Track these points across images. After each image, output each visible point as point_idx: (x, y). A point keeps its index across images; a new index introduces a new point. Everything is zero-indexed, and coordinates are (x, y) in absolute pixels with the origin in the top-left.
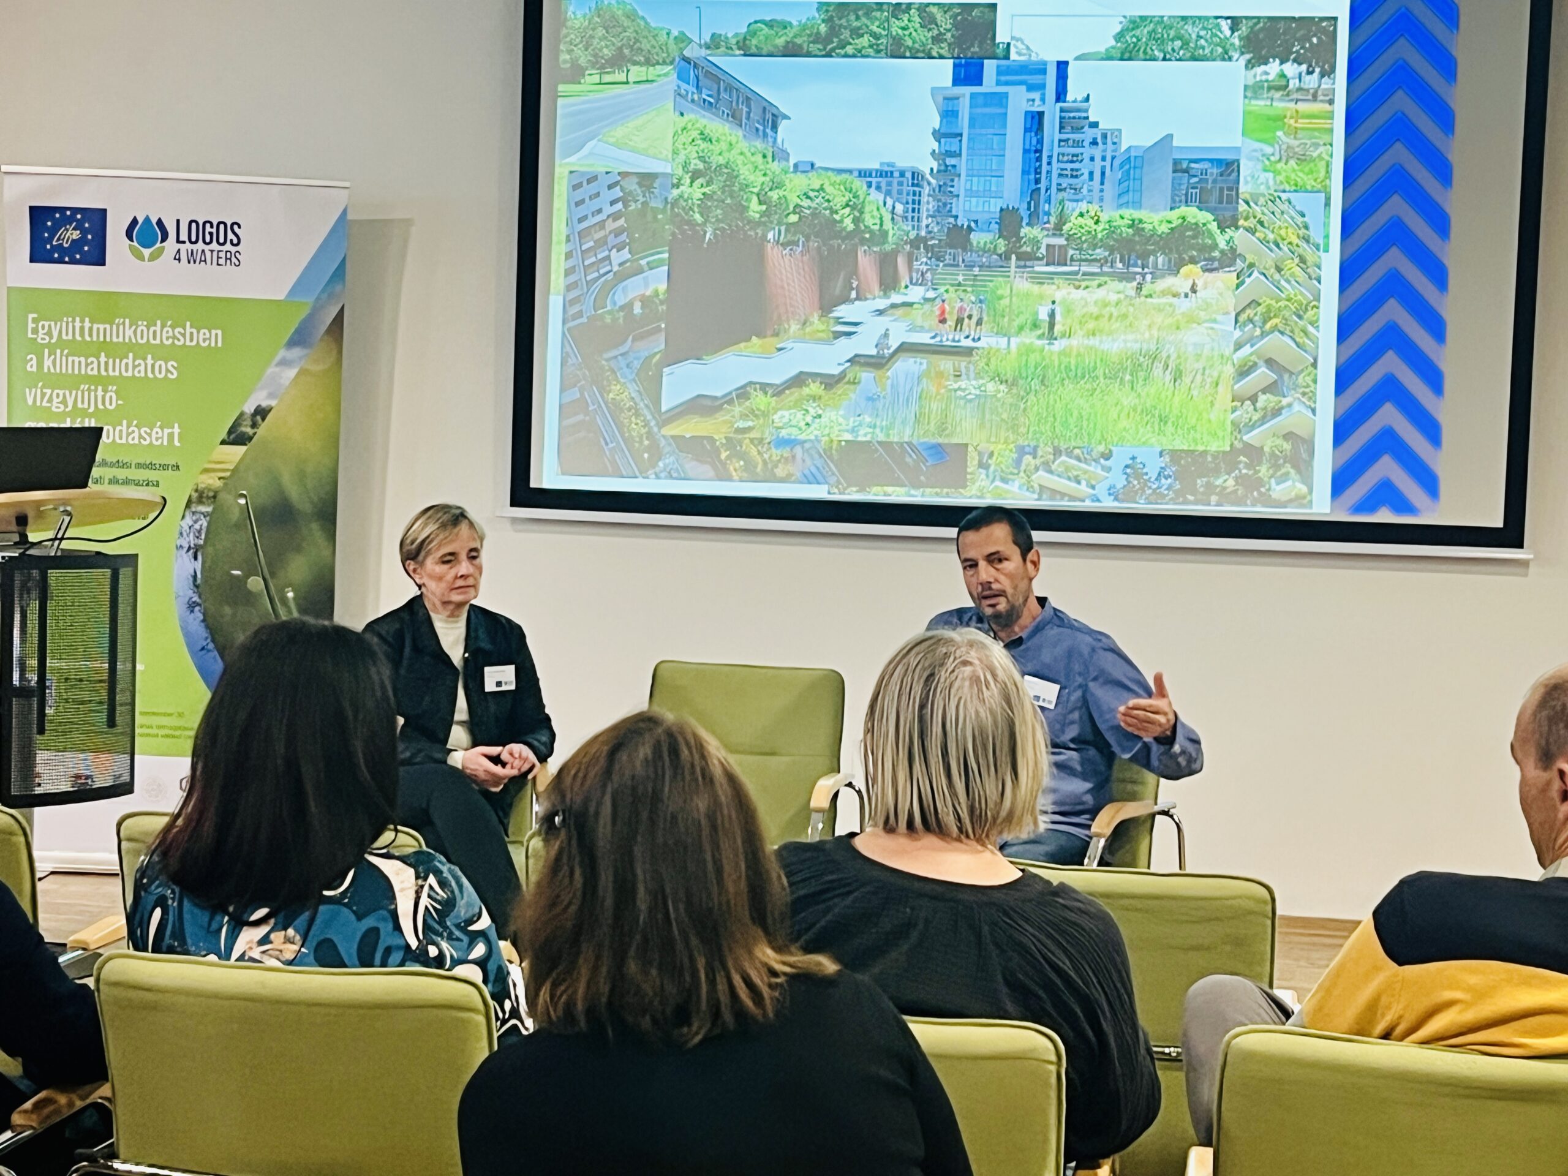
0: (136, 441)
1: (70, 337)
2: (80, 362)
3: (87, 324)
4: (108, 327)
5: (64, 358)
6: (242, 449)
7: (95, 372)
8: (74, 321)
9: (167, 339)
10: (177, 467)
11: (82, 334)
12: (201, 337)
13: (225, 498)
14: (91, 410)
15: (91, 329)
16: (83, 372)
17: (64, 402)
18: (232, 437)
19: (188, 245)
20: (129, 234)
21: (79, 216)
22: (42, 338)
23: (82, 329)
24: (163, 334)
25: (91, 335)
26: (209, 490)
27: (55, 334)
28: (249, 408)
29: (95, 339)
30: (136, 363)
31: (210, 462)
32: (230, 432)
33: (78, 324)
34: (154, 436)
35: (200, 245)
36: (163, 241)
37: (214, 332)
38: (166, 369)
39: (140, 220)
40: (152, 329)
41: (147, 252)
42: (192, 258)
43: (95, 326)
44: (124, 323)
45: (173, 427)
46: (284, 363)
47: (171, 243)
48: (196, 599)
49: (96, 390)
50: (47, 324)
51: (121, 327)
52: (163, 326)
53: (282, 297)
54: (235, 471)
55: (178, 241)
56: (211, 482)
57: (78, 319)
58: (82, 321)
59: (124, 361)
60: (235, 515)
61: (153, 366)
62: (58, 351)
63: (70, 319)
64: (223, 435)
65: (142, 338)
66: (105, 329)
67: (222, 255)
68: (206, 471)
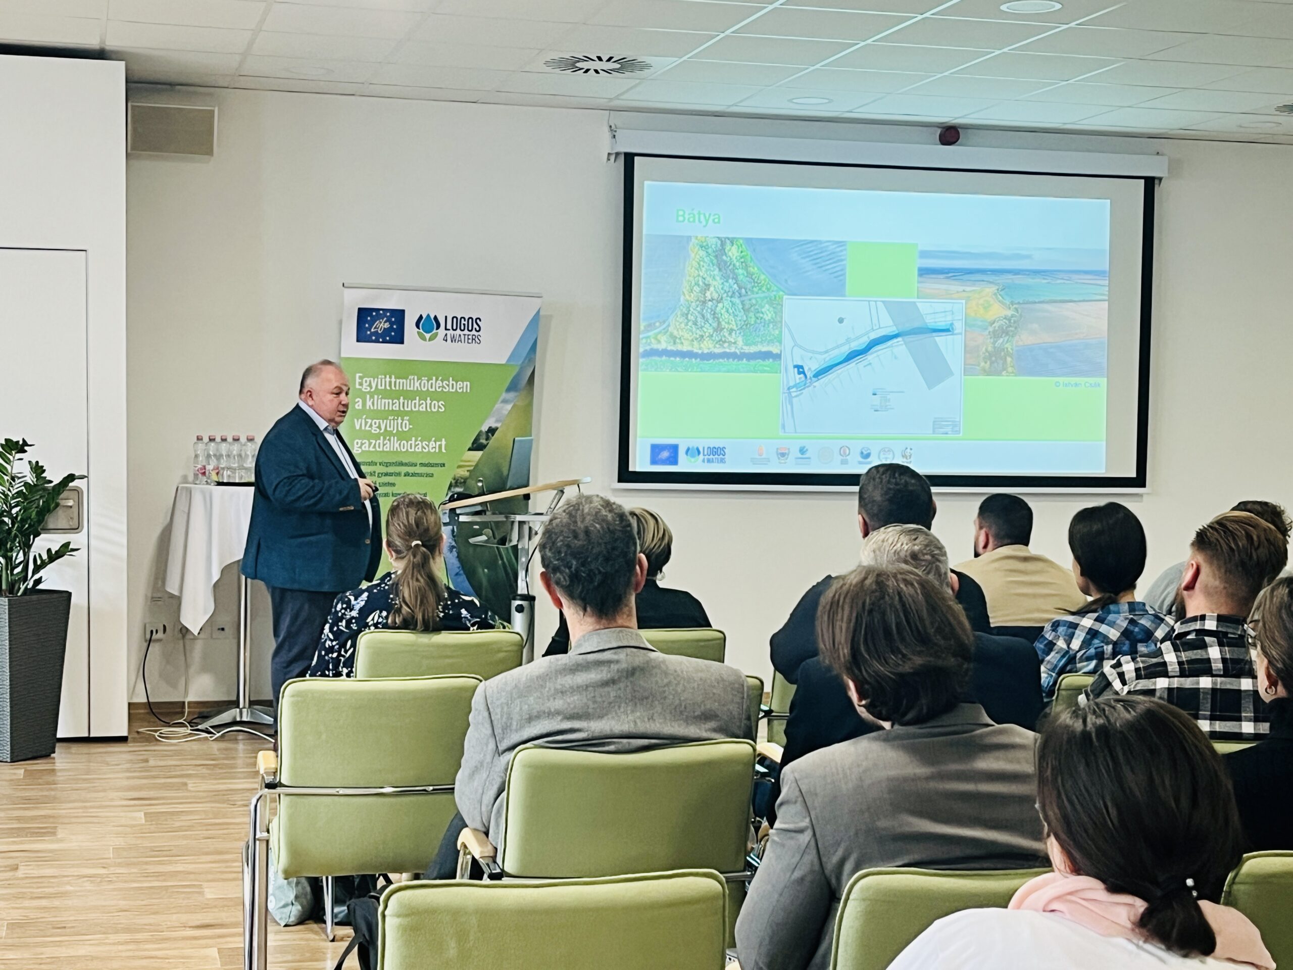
1: (383, 387)
2: (389, 403)
3: (393, 380)
4: (405, 381)
5: (379, 400)
6: (480, 453)
7: (397, 409)
8: (385, 377)
9: (439, 387)
10: (443, 465)
11: (390, 386)
12: (458, 386)
14: (394, 432)
15: (395, 382)
16: (390, 409)
17: (379, 427)
18: (475, 445)
19: (451, 332)
20: (418, 326)
21: (388, 314)
22: (365, 388)
23: (390, 382)
24: (436, 385)
25: (395, 386)
26: (462, 478)
27: (374, 386)
28: (485, 428)
30: (421, 402)
31: (462, 461)
32: (473, 443)
33: (388, 379)
34: (431, 446)
35: (458, 331)
36: (438, 328)
37: (465, 383)
38: (438, 406)
39: (424, 317)
40: (430, 382)
41: (428, 336)
42: (453, 339)
44: (414, 379)
45: (441, 441)
46: (505, 401)
47: (442, 330)
49: (397, 419)
50: (368, 380)
51: (412, 381)
52: (437, 380)
53: (504, 362)
54: (477, 466)
55: (446, 329)
56: (462, 473)
57: (388, 376)
58: (390, 377)
59: (414, 402)
61: (431, 404)
64: (470, 445)
65: (424, 387)
67: (470, 337)
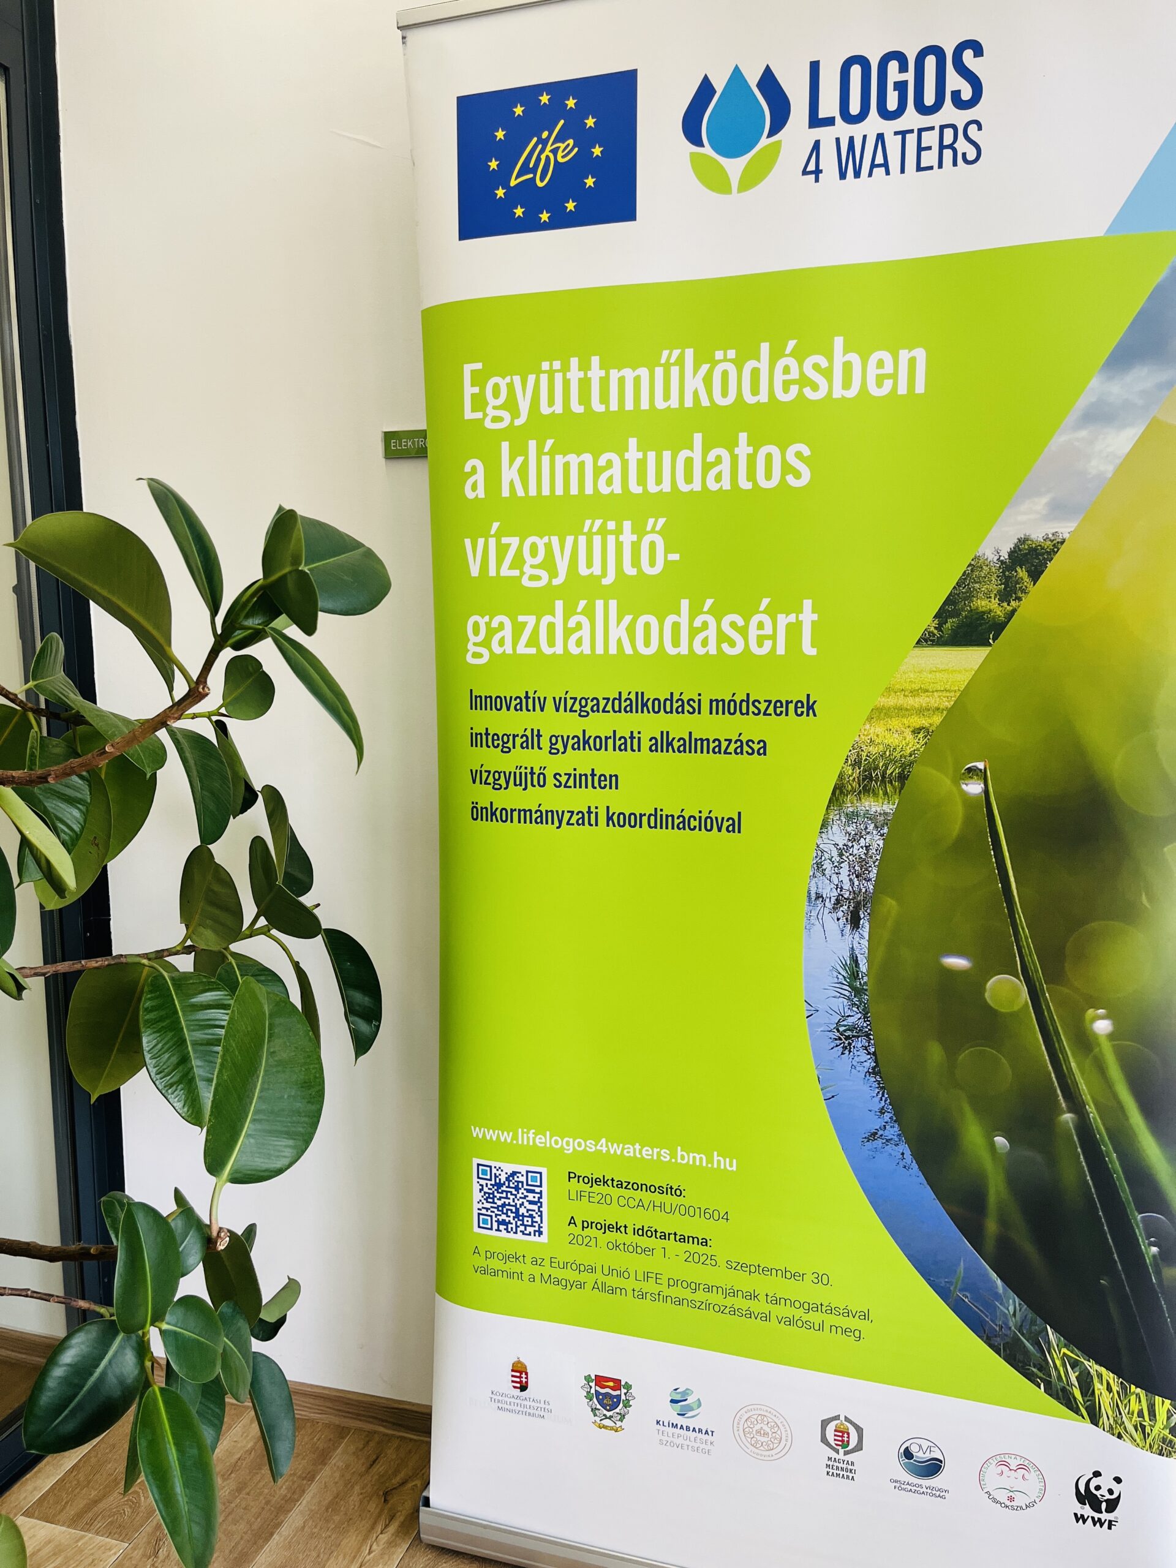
0: (712, 649)
29: (614, 406)
43: (614, 375)
60: (955, 823)
62: (532, 444)
63: (557, 365)
66: (637, 379)
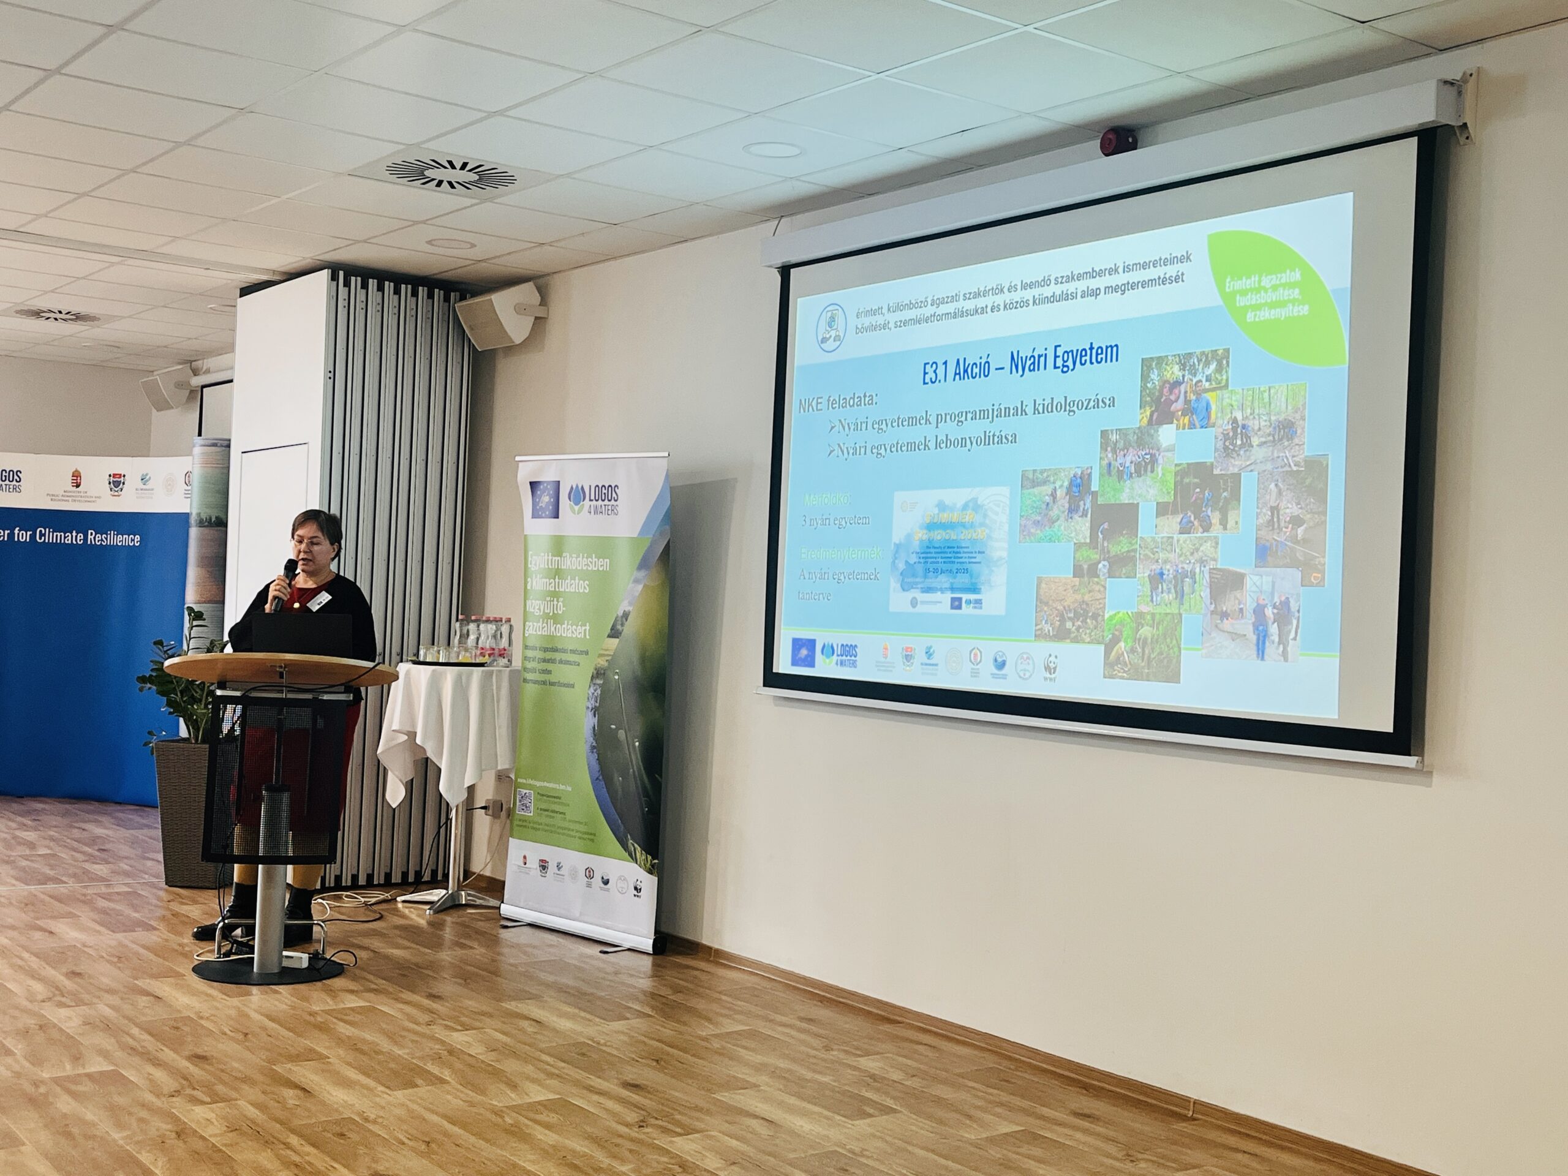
1: (543, 566)
2: (547, 582)
3: (550, 558)
5: (540, 580)
6: (616, 641)
9: (585, 566)
10: (587, 653)
12: (600, 564)
13: (609, 673)
15: (552, 560)
16: (548, 589)
17: (540, 609)
18: (612, 632)
19: (594, 502)
20: (569, 497)
21: (550, 486)
22: (533, 567)
23: (549, 561)
24: (583, 563)
26: (602, 669)
27: (538, 565)
30: (572, 582)
31: (603, 649)
32: (612, 629)
34: (578, 631)
35: (600, 502)
36: (584, 500)
37: (605, 560)
38: (584, 586)
39: (574, 487)
40: (578, 559)
41: (576, 508)
42: (596, 511)
44: (566, 556)
45: (586, 625)
46: (636, 581)
47: (587, 502)
48: (594, 744)
49: (553, 601)
50: (535, 558)
51: (565, 559)
52: (583, 557)
53: (636, 535)
54: (613, 656)
55: (591, 500)
56: (602, 663)
61: (578, 584)
64: (609, 631)
65: (575, 565)
67: (610, 508)
68: (601, 655)
